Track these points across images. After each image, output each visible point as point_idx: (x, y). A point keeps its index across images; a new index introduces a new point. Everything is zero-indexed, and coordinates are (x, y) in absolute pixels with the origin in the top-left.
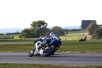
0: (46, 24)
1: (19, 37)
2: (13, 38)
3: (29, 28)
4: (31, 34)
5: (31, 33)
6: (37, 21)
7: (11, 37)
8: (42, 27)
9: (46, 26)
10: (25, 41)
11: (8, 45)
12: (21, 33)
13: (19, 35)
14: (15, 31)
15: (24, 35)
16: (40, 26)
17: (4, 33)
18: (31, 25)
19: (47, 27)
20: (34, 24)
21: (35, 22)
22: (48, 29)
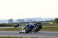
1: (53, 23)
2: (49, 23)
7: (48, 23)
10: (56, 25)
11: (47, 27)
12: (54, 21)
13: (53, 22)
14: (50, 20)
15: (55, 22)
17: (44, 21)
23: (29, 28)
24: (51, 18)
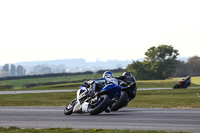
0: (176, 51)
3: (141, 61)
4: (146, 72)
5: (146, 69)
6: (157, 46)
8: (167, 57)
9: (175, 57)
12: (126, 70)
16: (162, 56)
17: (93, 70)
18: (146, 54)
19: (178, 58)
20: (152, 52)
21: (153, 48)
22: (178, 62)
23: (105, 96)
24: (116, 61)
